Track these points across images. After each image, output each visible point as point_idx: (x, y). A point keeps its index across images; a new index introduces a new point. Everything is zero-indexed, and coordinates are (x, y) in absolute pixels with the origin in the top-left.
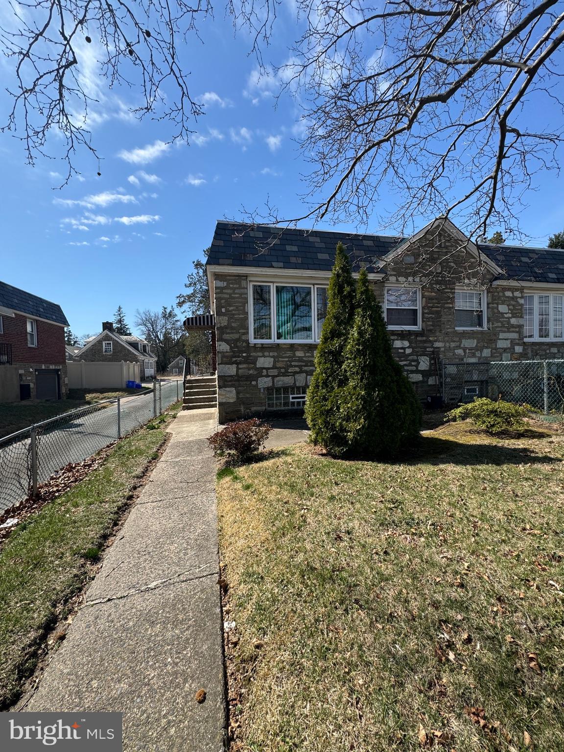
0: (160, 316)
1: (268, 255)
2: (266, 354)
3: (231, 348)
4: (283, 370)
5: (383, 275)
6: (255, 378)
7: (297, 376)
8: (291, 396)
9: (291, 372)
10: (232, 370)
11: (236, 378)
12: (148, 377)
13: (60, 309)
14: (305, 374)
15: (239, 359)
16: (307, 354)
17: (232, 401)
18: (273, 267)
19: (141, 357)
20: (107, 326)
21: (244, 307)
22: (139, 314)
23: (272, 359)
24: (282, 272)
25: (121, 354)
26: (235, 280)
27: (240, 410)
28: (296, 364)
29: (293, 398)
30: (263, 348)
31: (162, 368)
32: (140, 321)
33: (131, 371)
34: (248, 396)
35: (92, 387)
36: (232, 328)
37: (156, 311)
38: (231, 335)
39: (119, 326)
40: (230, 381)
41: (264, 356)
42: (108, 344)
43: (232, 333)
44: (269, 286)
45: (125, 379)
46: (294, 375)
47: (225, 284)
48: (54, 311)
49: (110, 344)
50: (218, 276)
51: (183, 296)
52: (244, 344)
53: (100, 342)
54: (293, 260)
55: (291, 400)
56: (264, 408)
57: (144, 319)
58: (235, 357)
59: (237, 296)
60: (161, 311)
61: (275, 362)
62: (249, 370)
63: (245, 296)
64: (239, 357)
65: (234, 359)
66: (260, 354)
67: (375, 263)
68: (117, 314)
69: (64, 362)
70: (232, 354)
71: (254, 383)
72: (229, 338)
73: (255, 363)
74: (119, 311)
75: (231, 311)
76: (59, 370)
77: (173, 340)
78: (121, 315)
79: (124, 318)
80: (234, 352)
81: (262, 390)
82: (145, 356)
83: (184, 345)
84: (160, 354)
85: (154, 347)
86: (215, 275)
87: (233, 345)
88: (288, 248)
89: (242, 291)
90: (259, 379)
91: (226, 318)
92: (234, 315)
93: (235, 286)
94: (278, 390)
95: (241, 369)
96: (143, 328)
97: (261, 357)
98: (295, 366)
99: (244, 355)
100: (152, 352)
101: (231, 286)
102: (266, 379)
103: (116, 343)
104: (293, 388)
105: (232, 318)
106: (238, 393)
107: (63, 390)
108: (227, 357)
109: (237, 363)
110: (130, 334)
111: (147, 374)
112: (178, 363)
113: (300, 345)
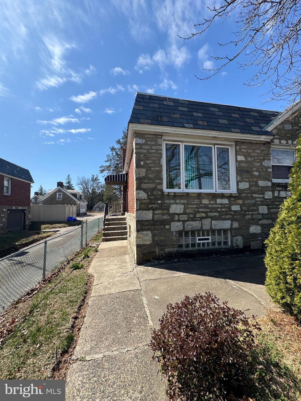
0: (90, 180)
1: (180, 118)
2: (178, 201)
3: (148, 196)
4: (192, 216)
5: (271, 138)
6: (169, 222)
7: (204, 221)
8: (197, 238)
9: (198, 218)
10: (148, 215)
11: (152, 222)
12: (82, 214)
13: (29, 172)
14: (210, 219)
15: (154, 206)
16: (211, 202)
17: (148, 243)
18: (185, 127)
19: (78, 202)
20: (60, 184)
21: (160, 161)
22: (79, 179)
23: (183, 206)
24: (192, 132)
25: (67, 200)
26: (152, 138)
27: (155, 252)
28: (203, 210)
29: (199, 240)
30: (176, 196)
31: (90, 208)
32: (79, 182)
33: (71, 211)
34: (162, 238)
35: (46, 220)
36: (149, 179)
37: (88, 177)
38: (148, 185)
39: (68, 185)
40: (147, 225)
41: (176, 203)
42: (60, 194)
43: (149, 183)
44: (179, 145)
45: (67, 216)
46: (201, 220)
47: (144, 141)
48: (25, 174)
49: (61, 194)
50: (137, 134)
51: (104, 167)
52: (159, 193)
53: (55, 193)
54: (200, 123)
55: (198, 242)
56: (176, 249)
57: (81, 181)
58: (151, 204)
59: (153, 151)
60: (91, 177)
61: (185, 208)
62: (163, 215)
63: (160, 151)
64: (155, 204)
65: (151, 206)
66: (173, 201)
67: (263, 128)
68: (67, 179)
69: (29, 205)
70: (149, 201)
71: (167, 227)
72: (146, 187)
73: (168, 209)
74: (68, 177)
75: (149, 164)
76: (25, 210)
77: (97, 193)
78: (70, 179)
79: (71, 181)
80: (150, 199)
81: (174, 233)
82: (81, 201)
83: (103, 195)
84: (89, 200)
85: (86, 197)
86: (136, 133)
87: (149, 193)
88: (195, 114)
89: (158, 147)
90: (172, 223)
91: (144, 170)
92: (151, 167)
93: (152, 143)
94: (187, 233)
95: (156, 214)
96: (81, 186)
97: (174, 204)
98: (202, 212)
99: (159, 202)
100: (85, 199)
101: (149, 143)
102: (177, 224)
103: (64, 194)
104: (198, 231)
105: (149, 170)
106: (153, 236)
107: (27, 223)
108: (144, 204)
109: (154, 210)
110: (74, 189)
111: (81, 212)
112: (99, 205)
113: (206, 194)
